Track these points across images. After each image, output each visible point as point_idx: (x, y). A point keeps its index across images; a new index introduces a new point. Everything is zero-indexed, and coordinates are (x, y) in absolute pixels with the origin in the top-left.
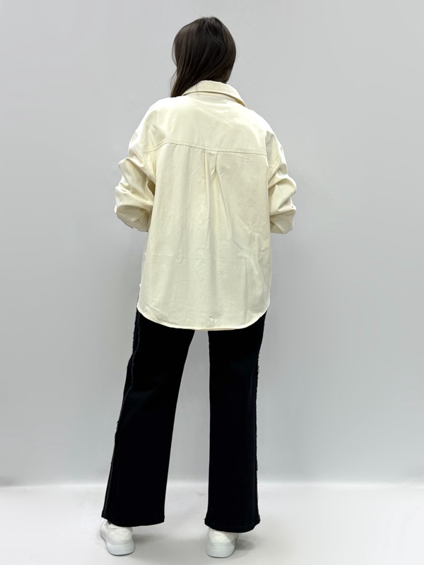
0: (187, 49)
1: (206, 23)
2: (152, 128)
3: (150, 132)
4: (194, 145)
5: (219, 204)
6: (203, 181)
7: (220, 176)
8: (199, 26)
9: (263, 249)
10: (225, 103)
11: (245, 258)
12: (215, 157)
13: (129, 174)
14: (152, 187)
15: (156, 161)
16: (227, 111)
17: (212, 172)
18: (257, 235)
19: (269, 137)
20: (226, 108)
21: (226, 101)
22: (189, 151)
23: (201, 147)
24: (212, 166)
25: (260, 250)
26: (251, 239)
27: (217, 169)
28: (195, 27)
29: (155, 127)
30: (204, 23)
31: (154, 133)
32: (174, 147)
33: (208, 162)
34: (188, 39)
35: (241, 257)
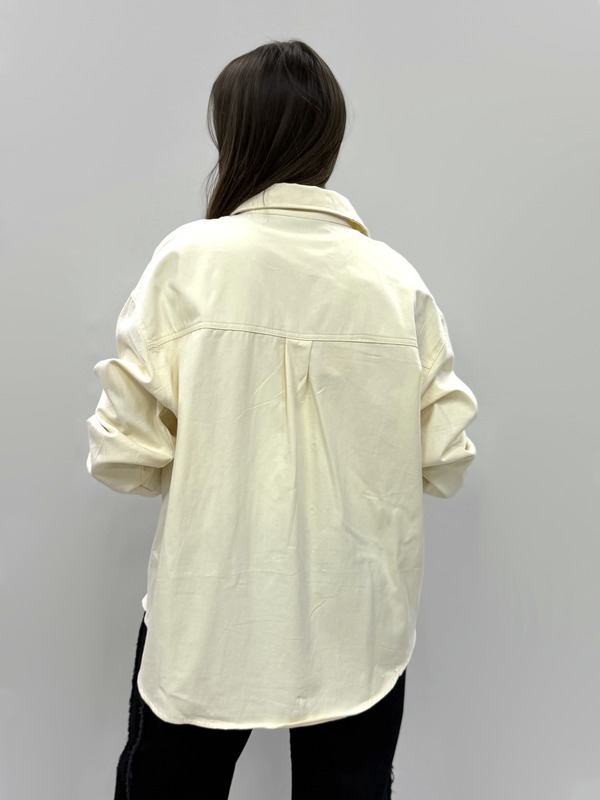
0: (240, 115)
1: (282, 56)
2: (166, 290)
3: (163, 298)
4: (261, 330)
5: (315, 452)
6: (282, 405)
7: (318, 393)
8: (267, 62)
9: (407, 539)
10: (327, 232)
11: (371, 561)
12: (306, 353)
13: (118, 393)
14: (171, 421)
15: (177, 362)
16: (331, 250)
17: (301, 385)
18: (395, 511)
19: (421, 303)
20: (329, 244)
21: (328, 227)
22: (251, 342)
23: (276, 333)
24: (300, 371)
25: (401, 542)
26: (383, 521)
27: (313, 378)
28: (258, 63)
29: (173, 288)
30: (277, 54)
31: (172, 302)
32: (219, 336)
33: (291, 364)
34: (243, 92)
35: (362, 562)
